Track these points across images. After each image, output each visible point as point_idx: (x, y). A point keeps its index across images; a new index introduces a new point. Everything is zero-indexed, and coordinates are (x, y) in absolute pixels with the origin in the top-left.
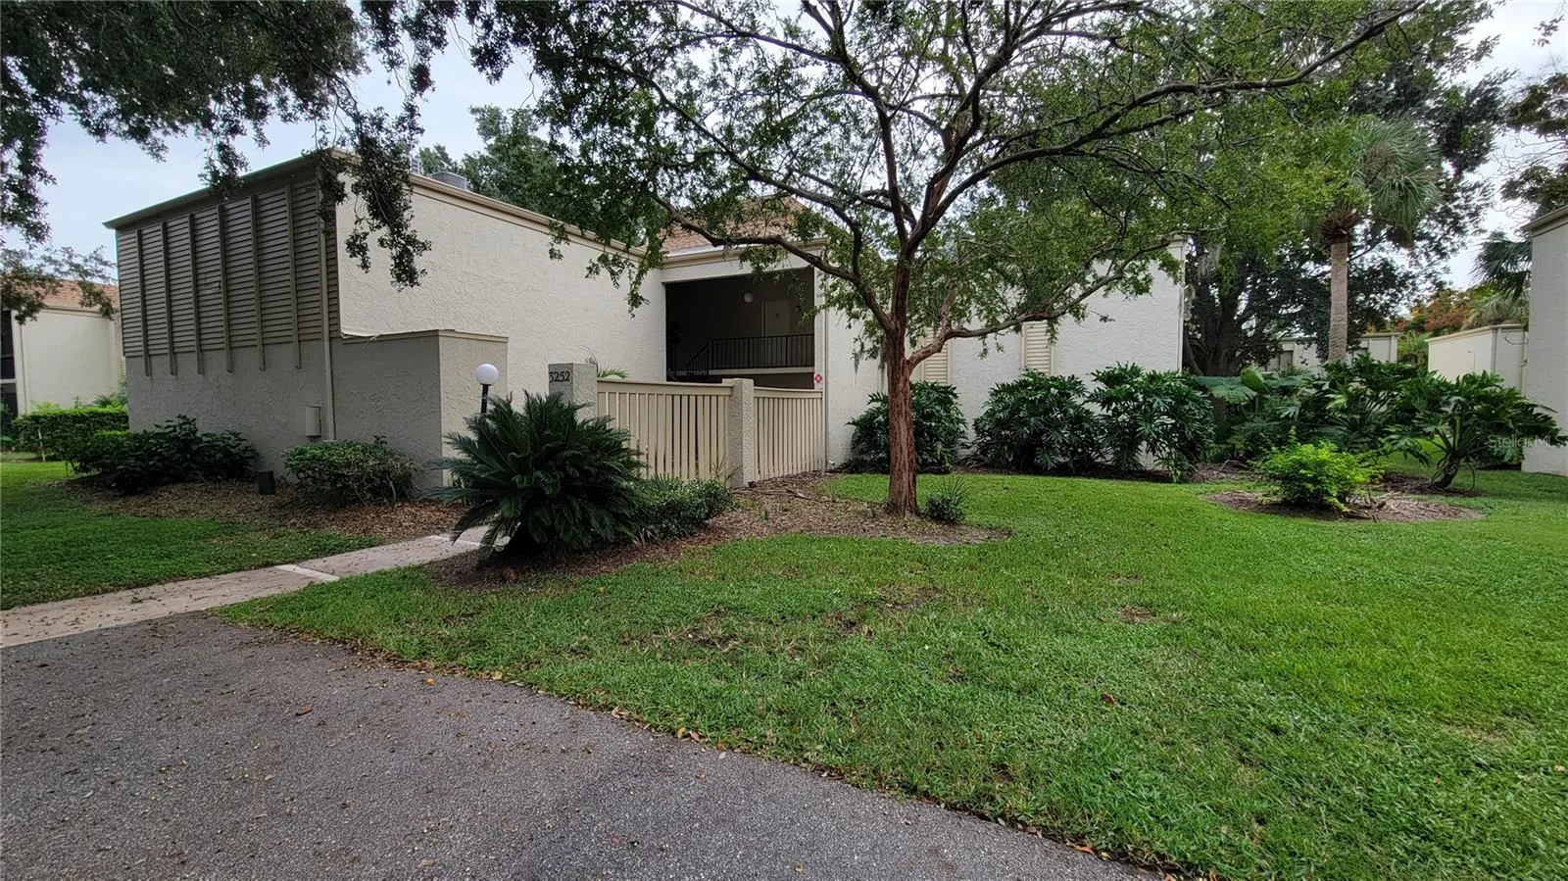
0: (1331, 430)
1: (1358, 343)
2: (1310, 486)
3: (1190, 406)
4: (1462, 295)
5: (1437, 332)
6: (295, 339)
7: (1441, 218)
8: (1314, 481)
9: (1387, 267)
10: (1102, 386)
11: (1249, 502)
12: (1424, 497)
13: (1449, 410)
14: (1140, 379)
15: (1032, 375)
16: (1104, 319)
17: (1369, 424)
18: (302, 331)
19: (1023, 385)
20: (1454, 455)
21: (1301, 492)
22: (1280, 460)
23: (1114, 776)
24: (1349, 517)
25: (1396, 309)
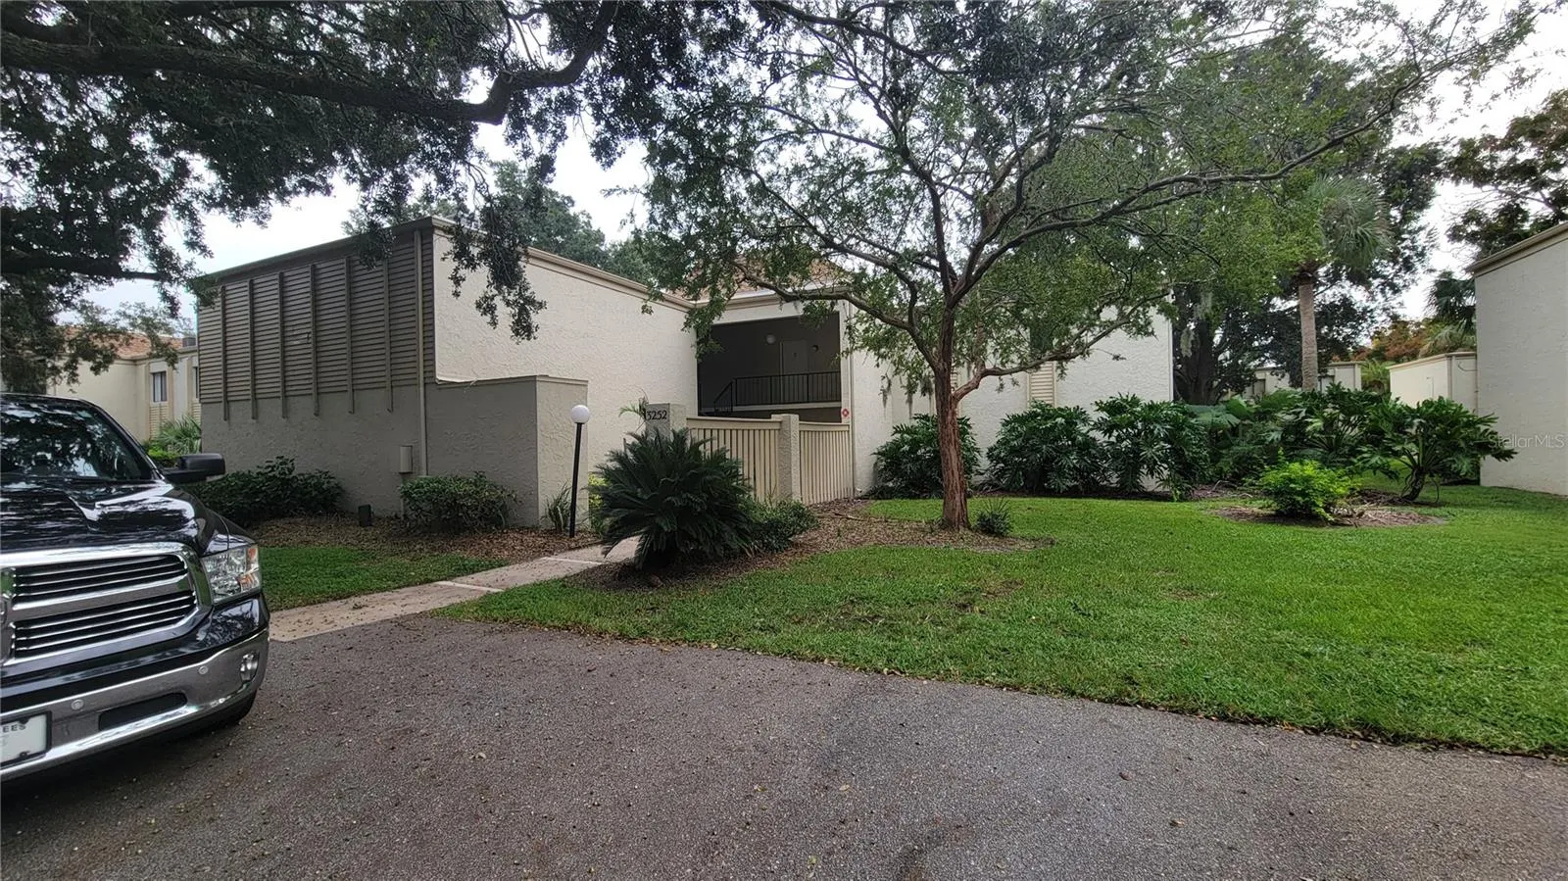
0: (1311, 451)
1: (1326, 371)
2: (1299, 498)
3: (1186, 431)
4: (1418, 324)
5: (1397, 359)
6: (388, 384)
7: (1393, 258)
8: (1303, 494)
9: (1346, 302)
10: (1104, 415)
11: (1247, 516)
12: (1396, 508)
13: (1413, 431)
14: (1139, 409)
15: (1040, 406)
16: (1117, 358)
17: (1344, 445)
18: (394, 378)
19: (1033, 416)
20: (1419, 471)
21: (1293, 504)
22: (1272, 477)
23: (1206, 680)
24: (1334, 524)
25: (1358, 340)
